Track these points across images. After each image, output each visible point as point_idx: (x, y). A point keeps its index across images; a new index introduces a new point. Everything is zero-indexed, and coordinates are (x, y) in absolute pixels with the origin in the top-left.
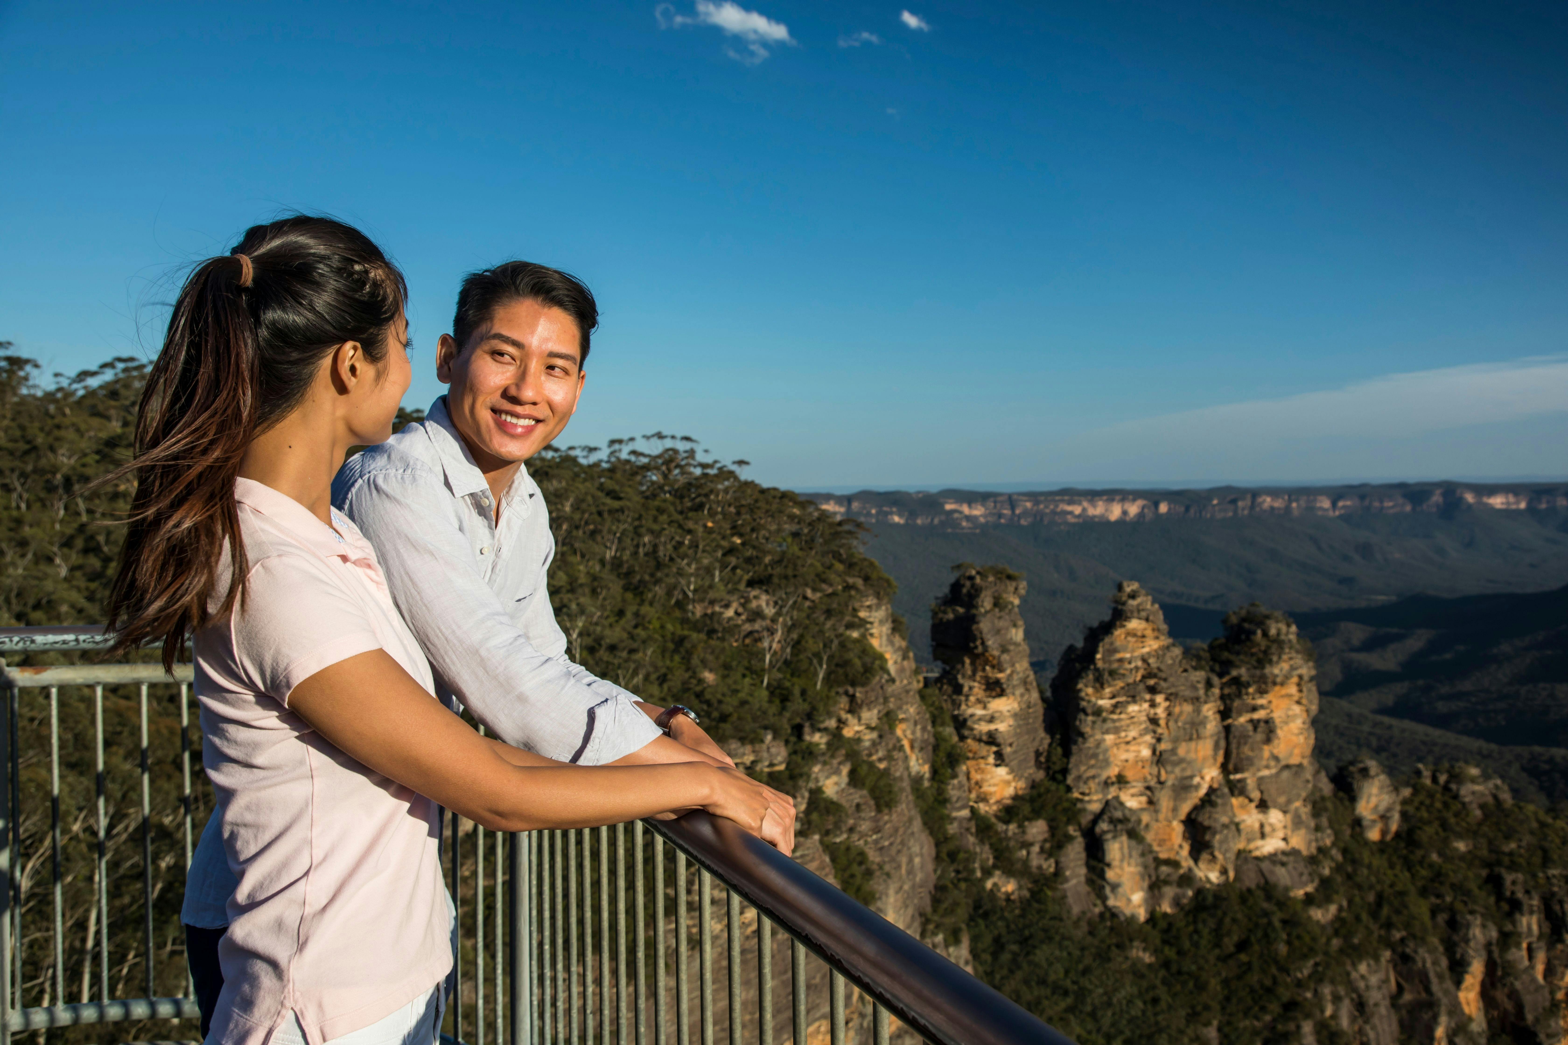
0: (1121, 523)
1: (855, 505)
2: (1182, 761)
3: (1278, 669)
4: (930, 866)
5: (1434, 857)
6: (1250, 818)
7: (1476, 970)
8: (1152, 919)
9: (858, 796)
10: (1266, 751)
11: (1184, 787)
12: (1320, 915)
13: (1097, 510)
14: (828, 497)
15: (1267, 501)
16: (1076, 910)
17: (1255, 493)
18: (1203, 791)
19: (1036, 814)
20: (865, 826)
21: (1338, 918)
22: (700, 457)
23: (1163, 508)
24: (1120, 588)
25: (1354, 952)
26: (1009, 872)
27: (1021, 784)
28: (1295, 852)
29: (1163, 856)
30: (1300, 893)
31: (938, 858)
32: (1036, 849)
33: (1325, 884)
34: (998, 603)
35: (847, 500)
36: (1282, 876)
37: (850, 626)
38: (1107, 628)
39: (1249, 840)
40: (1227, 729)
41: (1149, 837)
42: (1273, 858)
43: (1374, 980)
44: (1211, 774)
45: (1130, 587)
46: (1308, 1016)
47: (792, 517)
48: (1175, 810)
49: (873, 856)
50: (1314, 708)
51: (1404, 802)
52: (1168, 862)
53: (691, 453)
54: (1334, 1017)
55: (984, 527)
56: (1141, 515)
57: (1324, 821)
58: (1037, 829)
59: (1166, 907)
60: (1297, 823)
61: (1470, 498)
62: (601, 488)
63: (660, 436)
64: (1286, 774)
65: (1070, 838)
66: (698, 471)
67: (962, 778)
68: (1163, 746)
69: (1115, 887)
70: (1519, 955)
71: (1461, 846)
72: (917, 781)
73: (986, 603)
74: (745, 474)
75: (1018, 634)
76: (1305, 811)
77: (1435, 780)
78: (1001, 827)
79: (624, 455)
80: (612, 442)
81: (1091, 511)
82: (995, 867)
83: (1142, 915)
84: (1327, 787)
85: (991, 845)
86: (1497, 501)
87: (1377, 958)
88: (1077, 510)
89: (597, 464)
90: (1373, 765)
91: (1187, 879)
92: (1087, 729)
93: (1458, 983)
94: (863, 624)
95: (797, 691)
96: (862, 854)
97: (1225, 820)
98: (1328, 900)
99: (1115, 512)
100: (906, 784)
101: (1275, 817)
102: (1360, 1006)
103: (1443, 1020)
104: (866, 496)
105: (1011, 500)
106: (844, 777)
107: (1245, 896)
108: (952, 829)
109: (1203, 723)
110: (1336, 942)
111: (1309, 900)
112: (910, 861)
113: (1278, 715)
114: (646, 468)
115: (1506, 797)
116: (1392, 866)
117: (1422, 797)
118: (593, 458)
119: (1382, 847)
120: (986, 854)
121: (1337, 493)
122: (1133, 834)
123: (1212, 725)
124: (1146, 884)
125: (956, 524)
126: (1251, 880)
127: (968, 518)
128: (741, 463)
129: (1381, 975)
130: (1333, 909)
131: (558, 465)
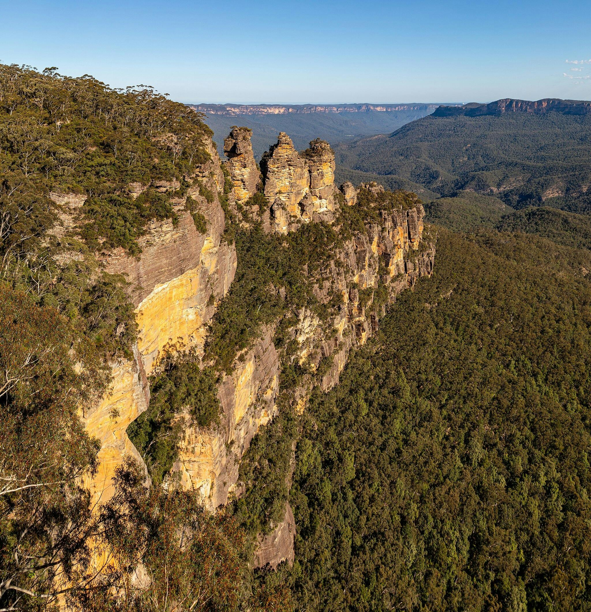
0: (278, 114)
1: (200, 108)
2: (298, 185)
3: (325, 157)
4: (223, 220)
5: (365, 208)
6: (317, 202)
7: (376, 239)
8: (289, 234)
9: (202, 198)
10: (322, 181)
11: (298, 193)
12: (336, 229)
13: (271, 111)
14: (192, 105)
15: (320, 109)
16: (267, 232)
17: (316, 106)
18: (304, 195)
19: (255, 203)
20: (204, 208)
21: (341, 229)
22: (154, 92)
23: (290, 110)
24: (280, 134)
25: (345, 239)
26: (247, 222)
27: (251, 194)
28: (329, 211)
29: (292, 215)
30: (331, 223)
31: (225, 217)
32: (255, 214)
33: (338, 219)
34: (244, 138)
35: (197, 106)
36: (326, 218)
37: (200, 145)
38: (276, 146)
39: (317, 208)
40: (311, 176)
41: (288, 209)
42: (323, 213)
43: (350, 246)
44: (306, 189)
45: (283, 134)
46: (333, 259)
47: (182, 111)
48: (296, 200)
49: (206, 218)
50: (334, 168)
51: (358, 194)
52: (294, 216)
53: (152, 91)
54: (339, 258)
55: (238, 115)
56: (284, 112)
57: (337, 201)
58: (256, 208)
59: (293, 230)
60: (330, 202)
61: (372, 108)
62: (124, 101)
63: (142, 86)
64: (327, 188)
65: (265, 210)
66: (154, 97)
67: (233, 192)
68: (293, 181)
69: (278, 225)
70: (386, 233)
71: (372, 205)
72: (219, 193)
73: (240, 138)
74: (168, 98)
75: (250, 148)
76: (332, 198)
77: (365, 187)
78: (245, 207)
79: (131, 91)
80: (128, 87)
81: (270, 111)
82: (243, 220)
83: (286, 233)
84: (338, 191)
85: (242, 213)
86: (379, 109)
87: (351, 240)
88: (266, 111)
89: (123, 94)
90: (349, 183)
91: (299, 221)
92: (270, 177)
93: (371, 243)
94: (203, 145)
95: (183, 165)
96: (203, 217)
97: (310, 203)
98: (338, 224)
99: (277, 111)
100: (216, 194)
101: (324, 201)
102: (347, 254)
103: (368, 255)
104: (203, 105)
105: (247, 107)
106: (198, 193)
107: (316, 225)
108: (230, 208)
109: (304, 174)
110: (340, 236)
111: (333, 225)
112: (217, 219)
113: (325, 171)
114: (138, 95)
115: (383, 190)
116: (355, 212)
117: (362, 192)
118: (122, 92)
119: (352, 207)
120: (240, 216)
121: (338, 106)
122: (283, 208)
123: (307, 174)
124: (287, 224)
125: (230, 114)
126: (317, 221)
127: (233, 112)
128: (167, 94)
129: (351, 245)
130: (339, 227)
131: (111, 94)
